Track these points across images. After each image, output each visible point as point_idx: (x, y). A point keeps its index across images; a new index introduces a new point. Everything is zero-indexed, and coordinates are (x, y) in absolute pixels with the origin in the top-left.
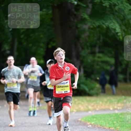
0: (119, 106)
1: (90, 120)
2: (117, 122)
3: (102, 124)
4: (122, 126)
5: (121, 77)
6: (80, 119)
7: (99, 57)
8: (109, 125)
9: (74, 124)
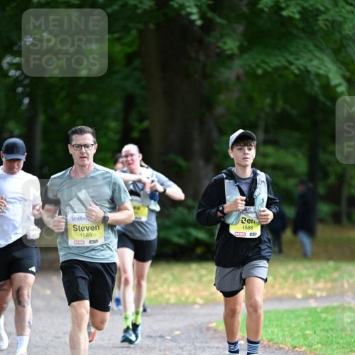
0: (318, 290)
2: (315, 333)
3: (275, 337)
4: (327, 344)
5: (324, 208)
6: (214, 325)
7: (265, 155)
8: (293, 340)
9: (196, 338)
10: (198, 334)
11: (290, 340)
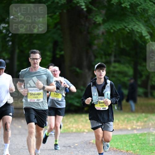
2: (136, 144)
3: (119, 146)
4: (142, 149)
6: (92, 141)
8: (127, 148)
9: (85, 147)
10: (85, 145)
11: (125, 148)
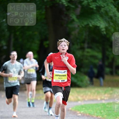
0: (105, 97)
1: (79, 109)
2: (104, 111)
3: (91, 113)
4: (108, 115)
5: (107, 70)
6: (70, 109)
7: (88, 52)
8: (97, 114)
